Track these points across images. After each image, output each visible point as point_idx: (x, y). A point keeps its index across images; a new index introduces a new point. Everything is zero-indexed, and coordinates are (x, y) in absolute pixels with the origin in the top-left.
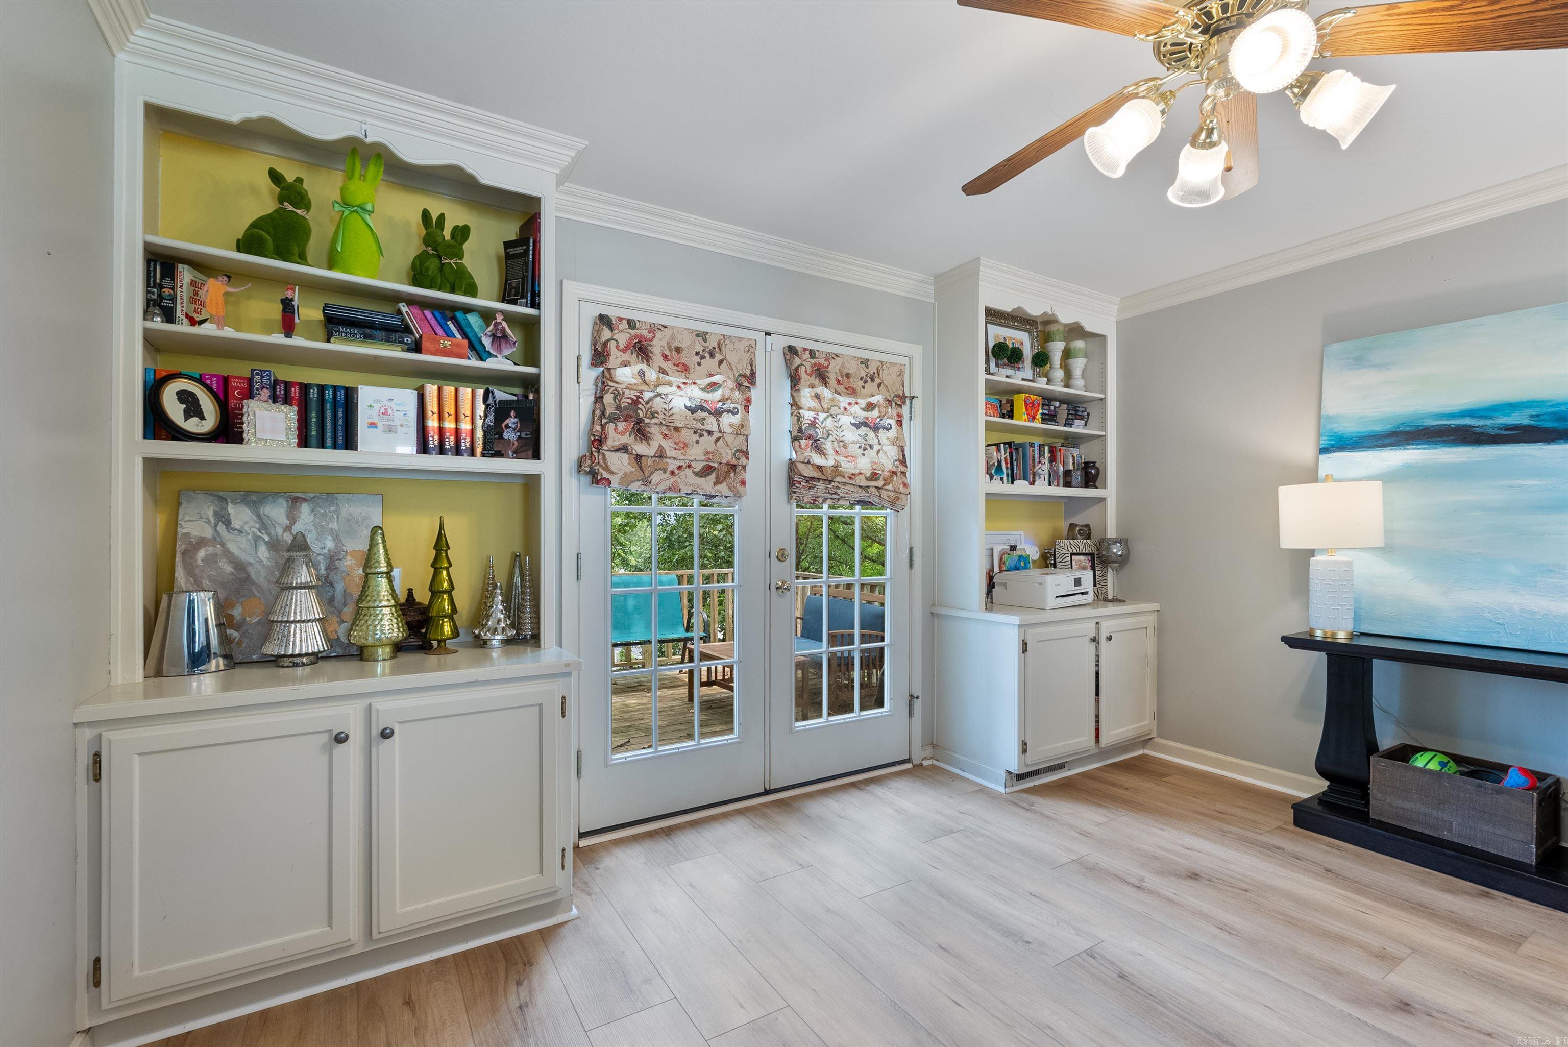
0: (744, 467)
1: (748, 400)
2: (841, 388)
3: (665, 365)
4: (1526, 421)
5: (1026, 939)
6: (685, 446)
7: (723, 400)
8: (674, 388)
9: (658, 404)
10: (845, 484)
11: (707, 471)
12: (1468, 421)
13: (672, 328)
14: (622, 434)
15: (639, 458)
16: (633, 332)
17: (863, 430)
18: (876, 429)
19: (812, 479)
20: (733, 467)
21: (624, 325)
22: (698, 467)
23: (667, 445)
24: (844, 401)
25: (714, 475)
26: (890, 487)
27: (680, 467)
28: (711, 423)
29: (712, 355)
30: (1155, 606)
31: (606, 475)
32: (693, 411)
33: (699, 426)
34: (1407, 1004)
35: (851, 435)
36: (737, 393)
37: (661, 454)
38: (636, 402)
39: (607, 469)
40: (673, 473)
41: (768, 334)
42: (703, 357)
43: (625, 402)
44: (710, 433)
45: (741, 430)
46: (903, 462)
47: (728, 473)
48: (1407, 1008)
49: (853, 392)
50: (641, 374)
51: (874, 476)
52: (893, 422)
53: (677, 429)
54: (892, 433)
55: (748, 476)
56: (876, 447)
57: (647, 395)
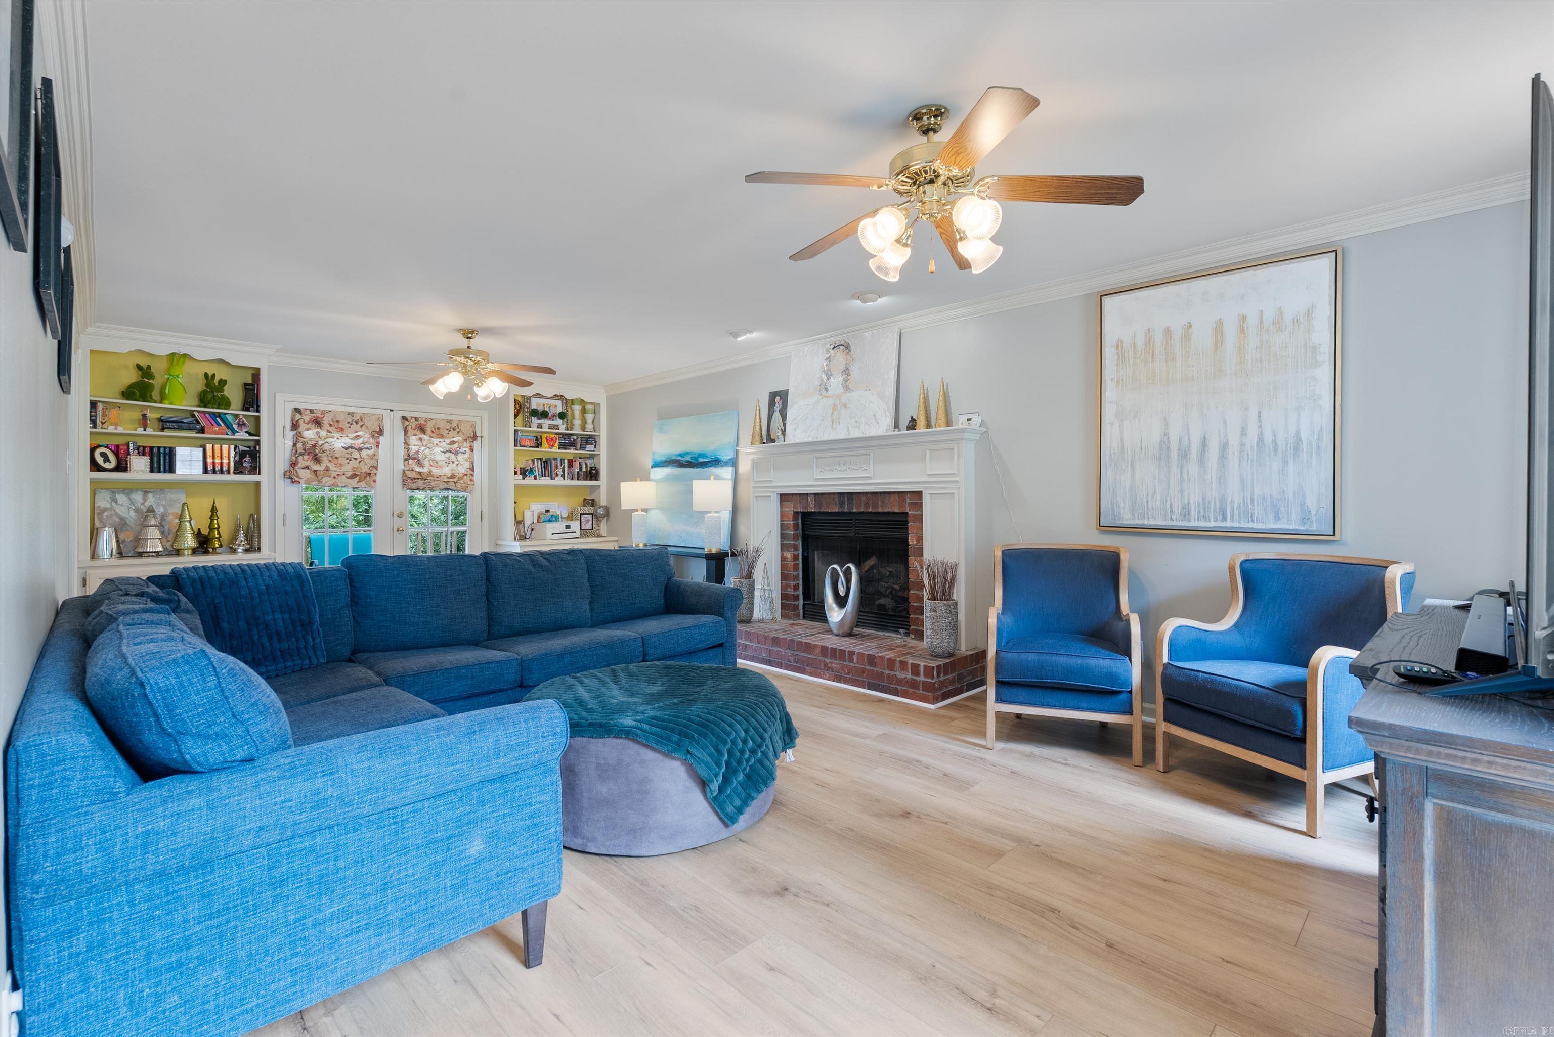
0: (376, 474)
1: (378, 443)
2: (433, 435)
3: (330, 429)
4: (690, 460)
6: (341, 465)
7: (363, 443)
8: (335, 439)
9: (326, 447)
10: (434, 481)
11: (354, 476)
12: (680, 458)
13: (334, 411)
14: (306, 461)
15: (315, 472)
16: (313, 415)
17: (448, 454)
18: (456, 453)
19: (414, 479)
20: (369, 474)
21: (308, 412)
22: (349, 474)
23: (331, 466)
24: (436, 441)
25: (358, 478)
26: (462, 482)
27: (338, 475)
28: (356, 454)
29: (357, 423)
31: (297, 479)
32: (346, 449)
33: (349, 456)
35: (441, 457)
36: (371, 440)
37: (327, 469)
38: (314, 446)
39: (298, 477)
40: (334, 478)
41: (391, 410)
42: (352, 424)
43: (308, 446)
44: (355, 459)
45: (374, 456)
46: (472, 469)
47: (366, 477)
49: (442, 436)
50: (318, 433)
51: (453, 476)
52: (467, 450)
53: (336, 458)
54: (467, 456)
55: (378, 478)
56: (456, 463)
57: (320, 443)
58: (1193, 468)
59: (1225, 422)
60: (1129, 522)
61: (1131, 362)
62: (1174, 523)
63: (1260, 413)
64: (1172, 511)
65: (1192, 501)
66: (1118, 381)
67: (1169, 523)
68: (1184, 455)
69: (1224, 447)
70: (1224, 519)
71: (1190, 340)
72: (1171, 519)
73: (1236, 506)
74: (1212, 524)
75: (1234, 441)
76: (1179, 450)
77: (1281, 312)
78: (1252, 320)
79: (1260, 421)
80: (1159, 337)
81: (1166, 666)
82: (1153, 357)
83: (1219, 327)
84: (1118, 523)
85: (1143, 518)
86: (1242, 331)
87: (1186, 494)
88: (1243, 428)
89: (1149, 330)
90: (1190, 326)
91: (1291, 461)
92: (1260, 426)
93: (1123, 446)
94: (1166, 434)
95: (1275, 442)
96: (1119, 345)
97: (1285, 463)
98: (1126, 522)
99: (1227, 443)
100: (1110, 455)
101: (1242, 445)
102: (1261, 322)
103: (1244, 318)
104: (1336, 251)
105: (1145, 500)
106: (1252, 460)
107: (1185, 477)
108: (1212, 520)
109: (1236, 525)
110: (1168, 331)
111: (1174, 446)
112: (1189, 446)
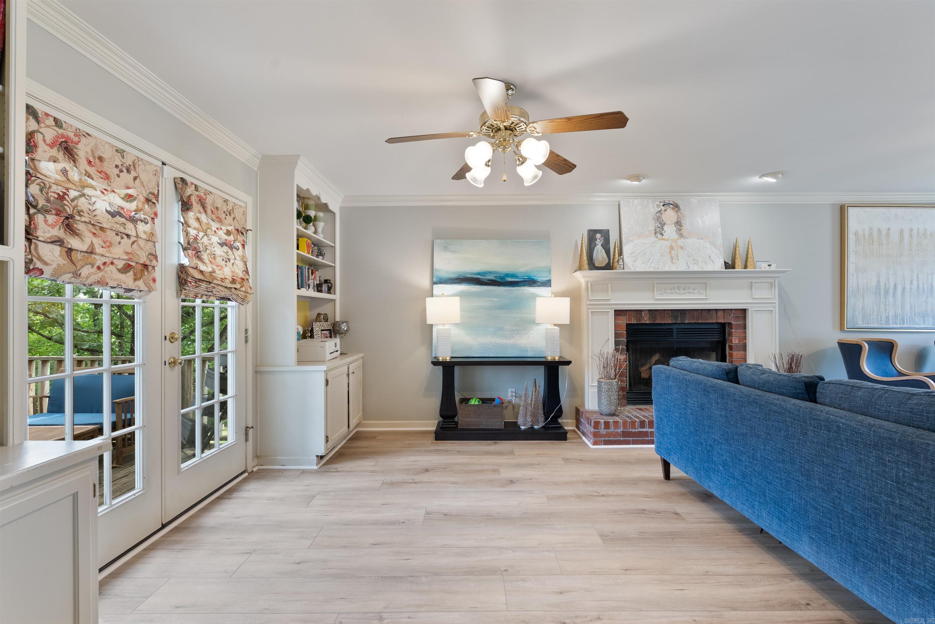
0: (154, 267)
1: (156, 214)
2: (214, 217)
3: (89, 169)
4: (493, 278)
5: (402, 521)
6: (111, 245)
7: (137, 211)
8: (99, 193)
9: (82, 203)
10: (218, 285)
11: (127, 268)
12: (479, 276)
13: (95, 138)
14: (53, 226)
15: (70, 251)
16: (61, 131)
17: (225, 248)
18: (231, 247)
19: (200, 280)
20: (145, 266)
21: (50, 122)
22: (120, 264)
23: (97, 242)
24: (214, 226)
25: (131, 273)
26: (243, 289)
27: (105, 264)
28: (130, 228)
29: (128, 171)
30: (362, 355)
31: (39, 265)
32: (113, 215)
33: (122, 230)
34: (512, 481)
35: (220, 251)
36: (146, 206)
37: (91, 252)
38: (61, 197)
39: (40, 259)
40: (99, 268)
41: (164, 164)
42: (121, 171)
43: (53, 196)
44: (128, 236)
45: (151, 238)
46: (247, 272)
47: (142, 271)
48: (512, 482)
49: (220, 221)
50: (64, 172)
51: (233, 281)
52: (239, 245)
53: (102, 229)
54: (240, 252)
55: (157, 274)
56: (232, 261)
57: (73, 194)
58: (890, 299)
59: (904, 277)
60: (861, 326)
61: (862, 243)
62: (882, 326)
63: (918, 274)
64: (881, 320)
65: (890, 315)
66: (856, 253)
67: (880, 326)
68: (887, 292)
69: (904, 290)
71: (889, 236)
72: (881, 324)
73: (908, 317)
74: (899, 326)
75: (908, 287)
76: (884, 290)
77: (926, 230)
78: (915, 232)
79: (918, 278)
80: (875, 232)
82: (873, 243)
83: (902, 232)
84: (856, 326)
85: (868, 323)
86: (911, 236)
87: (888, 311)
88: (911, 281)
89: (871, 228)
90: (890, 230)
91: (929, 297)
92: (918, 281)
93: (858, 286)
94: (879, 282)
95: (923, 288)
96: (856, 234)
97: (927, 298)
98: (859, 326)
99: (905, 287)
100: (852, 291)
101: (911, 288)
102: (918, 233)
103: (912, 230)
105: (869, 314)
106: (915, 296)
107: (887, 303)
108: (899, 324)
109: (908, 326)
110: (879, 230)
111: (882, 287)
112: (889, 288)
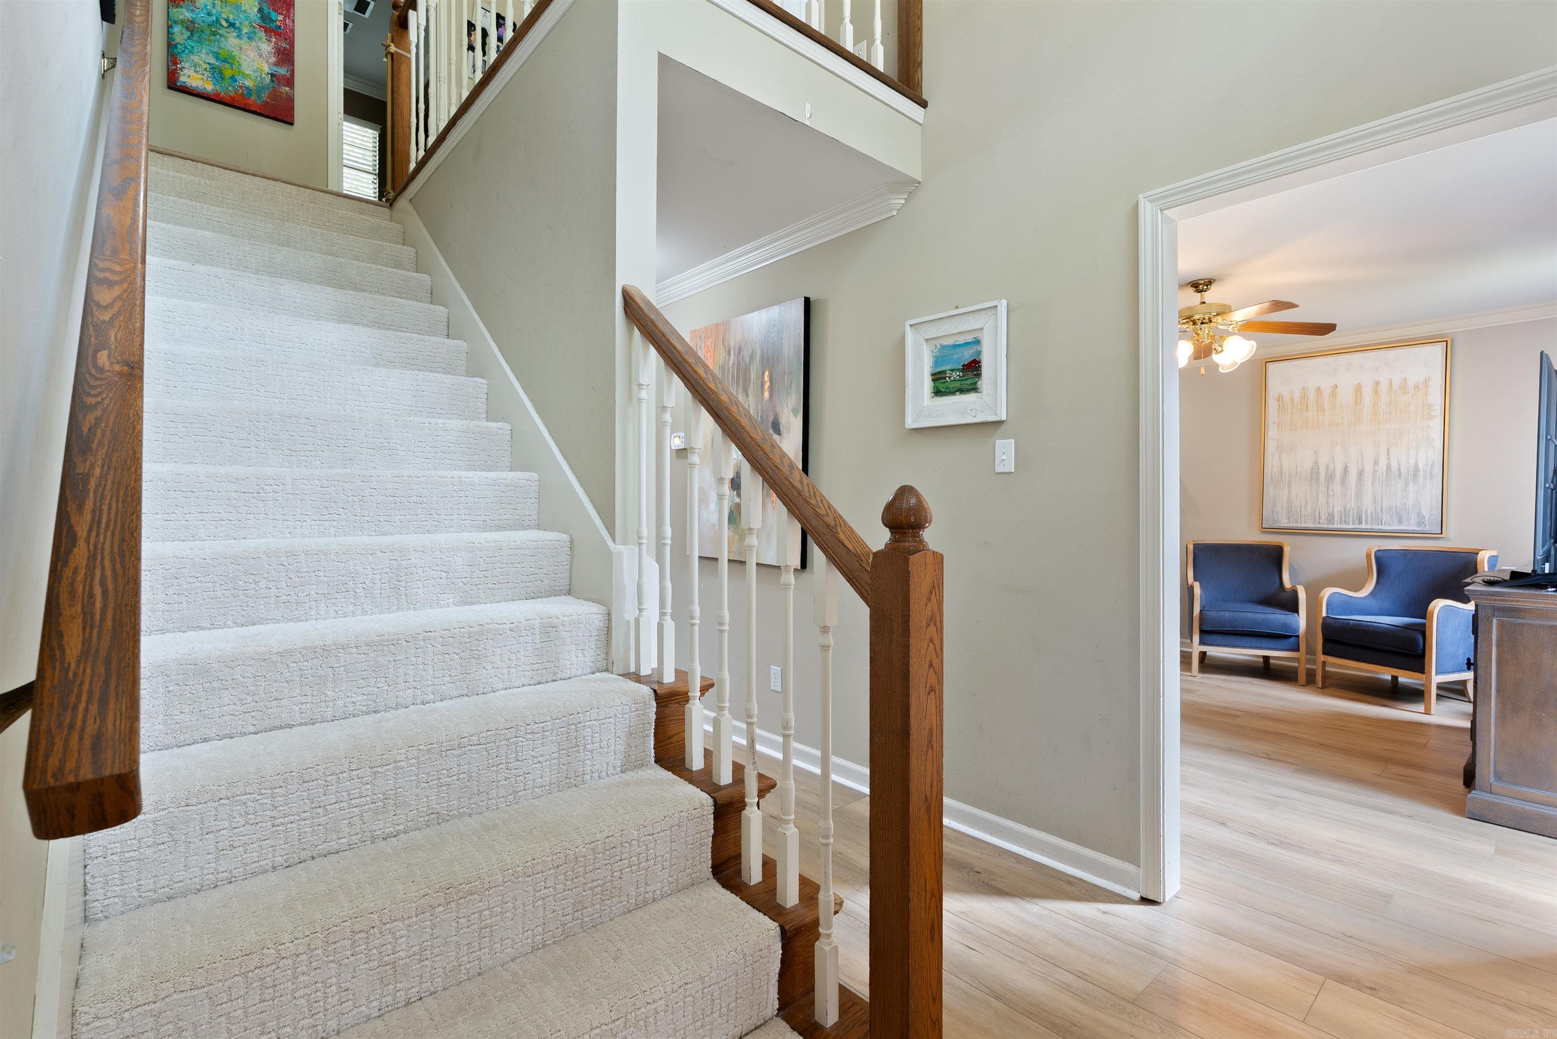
58: (1336, 486)
59: (1362, 456)
60: (1285, 525)
61: (1289, 411)
62: (1322, 526)
63: (1388, 449)
64: (1320, 517)
65: (1335, 510)
66: (1278, 424)
67: (1317, 526)
68: (1330, 478)
69: (1361, 474)
70: (1360, 523)
71: (1336, 397)
72: (1319, 523)
73: (1369, 513)
74: (1351, 526)
75: (1369, 468)
76: (1326, 474)
77: (1405, 380)
78: (1384, 386)
79: (1388, 455)
80: (1312, 394)
81: (1324, 618)
82: (1307, 408)
83: (1358, 390)
84: (1277, 525)
85: (1297, 522)
86: (1376, 392)
87: (1331, 506)
88: (1376, 460)
89: (1304, 388)
90: (1337, 387)
91: (1411, 484)
92: (1389, 459)
93: (1281, 470)
94: (1316, 463)
95: (1399, 469)
96: (1279, 398)
97: (1407, 484)
98: (1283, 525)
99: (1363, 470)
100: (1272, 477)
101: (1375, 471)
102: (1391, 386)
103: (1378, 383)
104: (1447, 341)
105: (1298, 509)
106: (1382, 482)
107: (1331, 493)
108: (1351, 523)
109: (1369, 527)
110: (1319, 390)
111: (1322, 471)
112: (1334, 471)
